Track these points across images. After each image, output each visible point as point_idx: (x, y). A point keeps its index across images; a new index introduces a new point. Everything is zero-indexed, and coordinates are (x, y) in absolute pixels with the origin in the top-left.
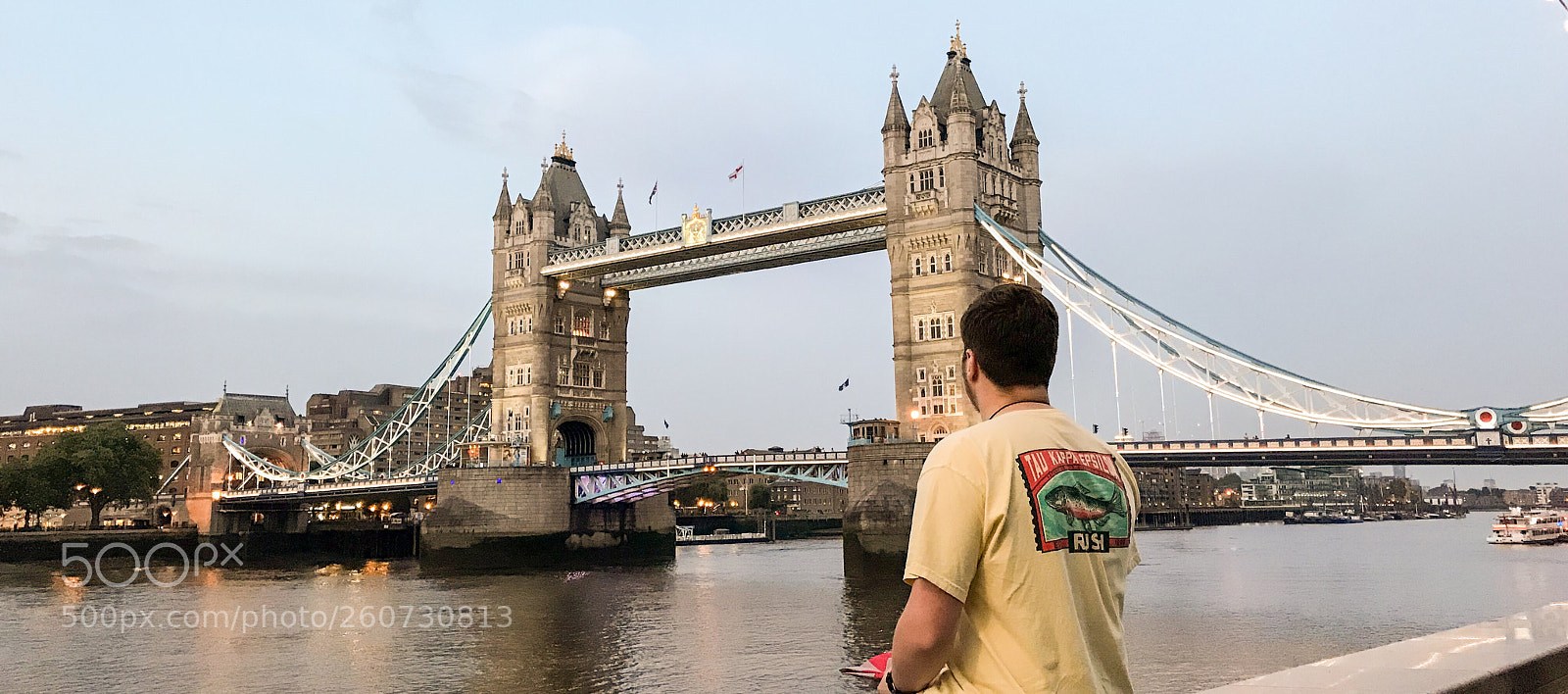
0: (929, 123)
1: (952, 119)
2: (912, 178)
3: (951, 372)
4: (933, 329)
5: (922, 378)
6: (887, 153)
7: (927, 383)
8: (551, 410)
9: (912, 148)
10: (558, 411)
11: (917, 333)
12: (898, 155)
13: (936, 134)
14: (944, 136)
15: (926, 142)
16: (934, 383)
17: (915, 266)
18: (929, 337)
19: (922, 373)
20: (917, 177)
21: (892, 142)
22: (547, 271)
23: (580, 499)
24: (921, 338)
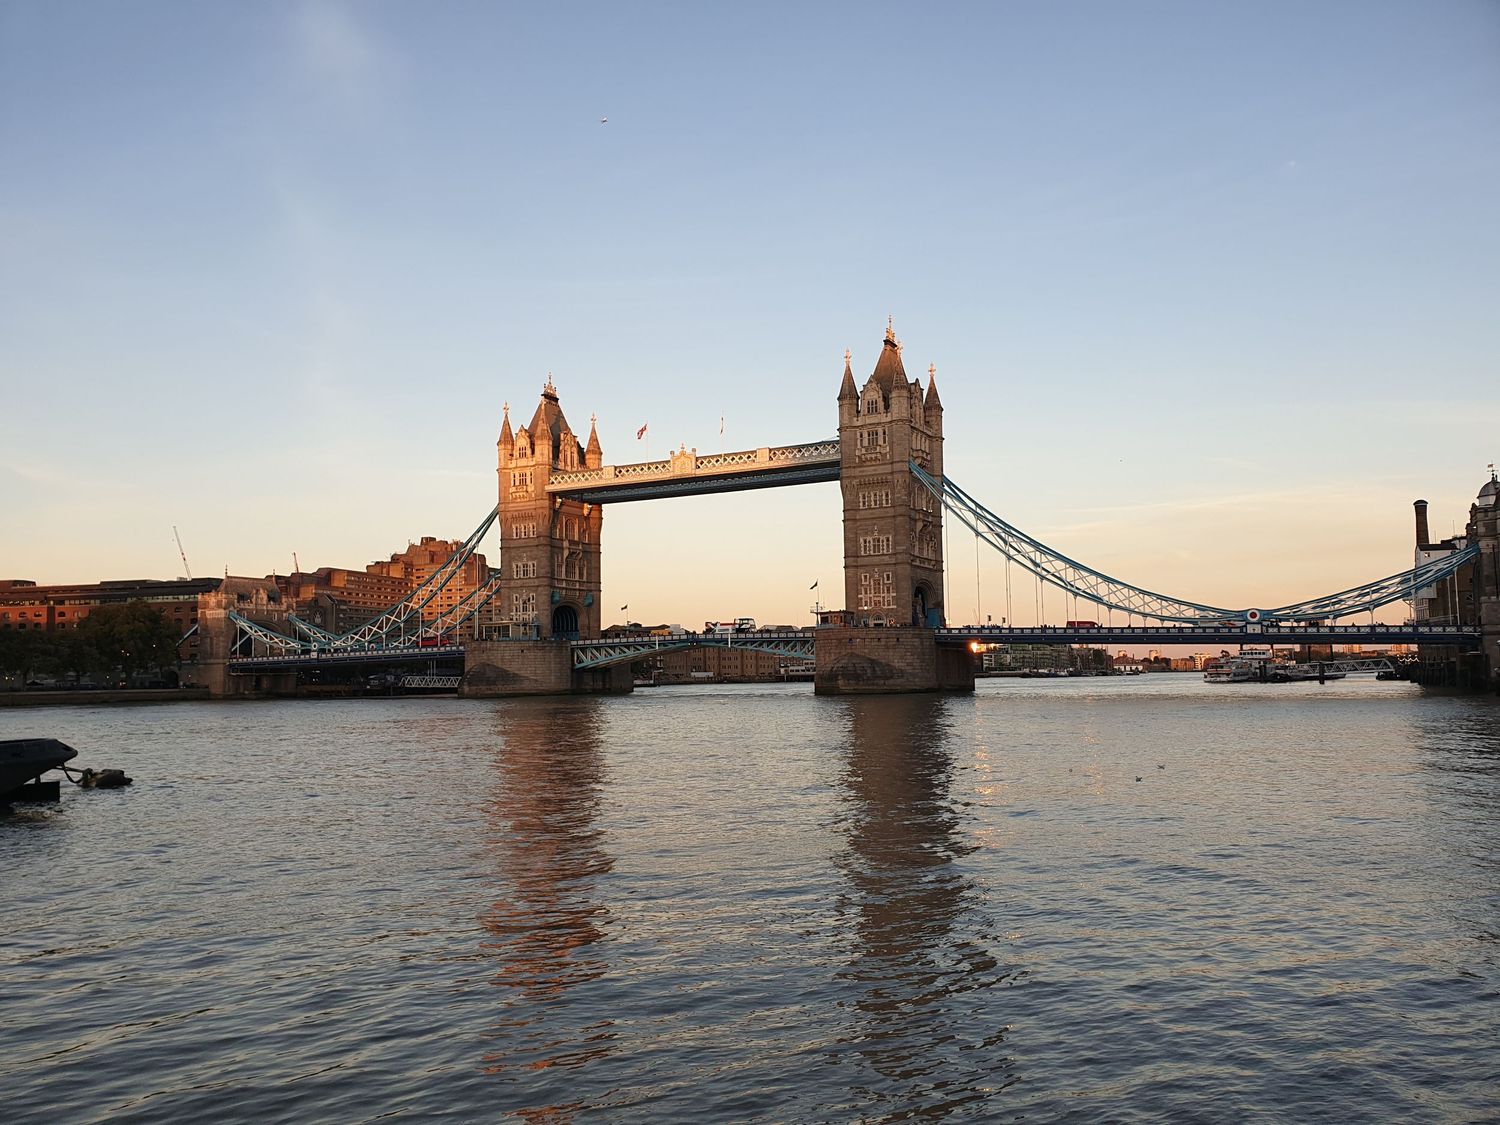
0: (875, 395)
1: (894, 394)
2: (861, 436)
3: (888, 576)
4: (874, 546)
5: (866, 581)
6: (841, 415)
7: (869, 585)
8: (552, 596)
9: (862, 414)
10: (557, 598)
11: (862, 549)
12: (851, 420)
13: (881, 404)
14: (887, 407)
15: (872, 408)
16: (875, 584)
17: (861, 500)
18: (872, 553)
19: (866, 577)
20: (865, 435)
21: (845, 408)
22: (550, 488)
23: (579, 666)
24: (865, 552)
